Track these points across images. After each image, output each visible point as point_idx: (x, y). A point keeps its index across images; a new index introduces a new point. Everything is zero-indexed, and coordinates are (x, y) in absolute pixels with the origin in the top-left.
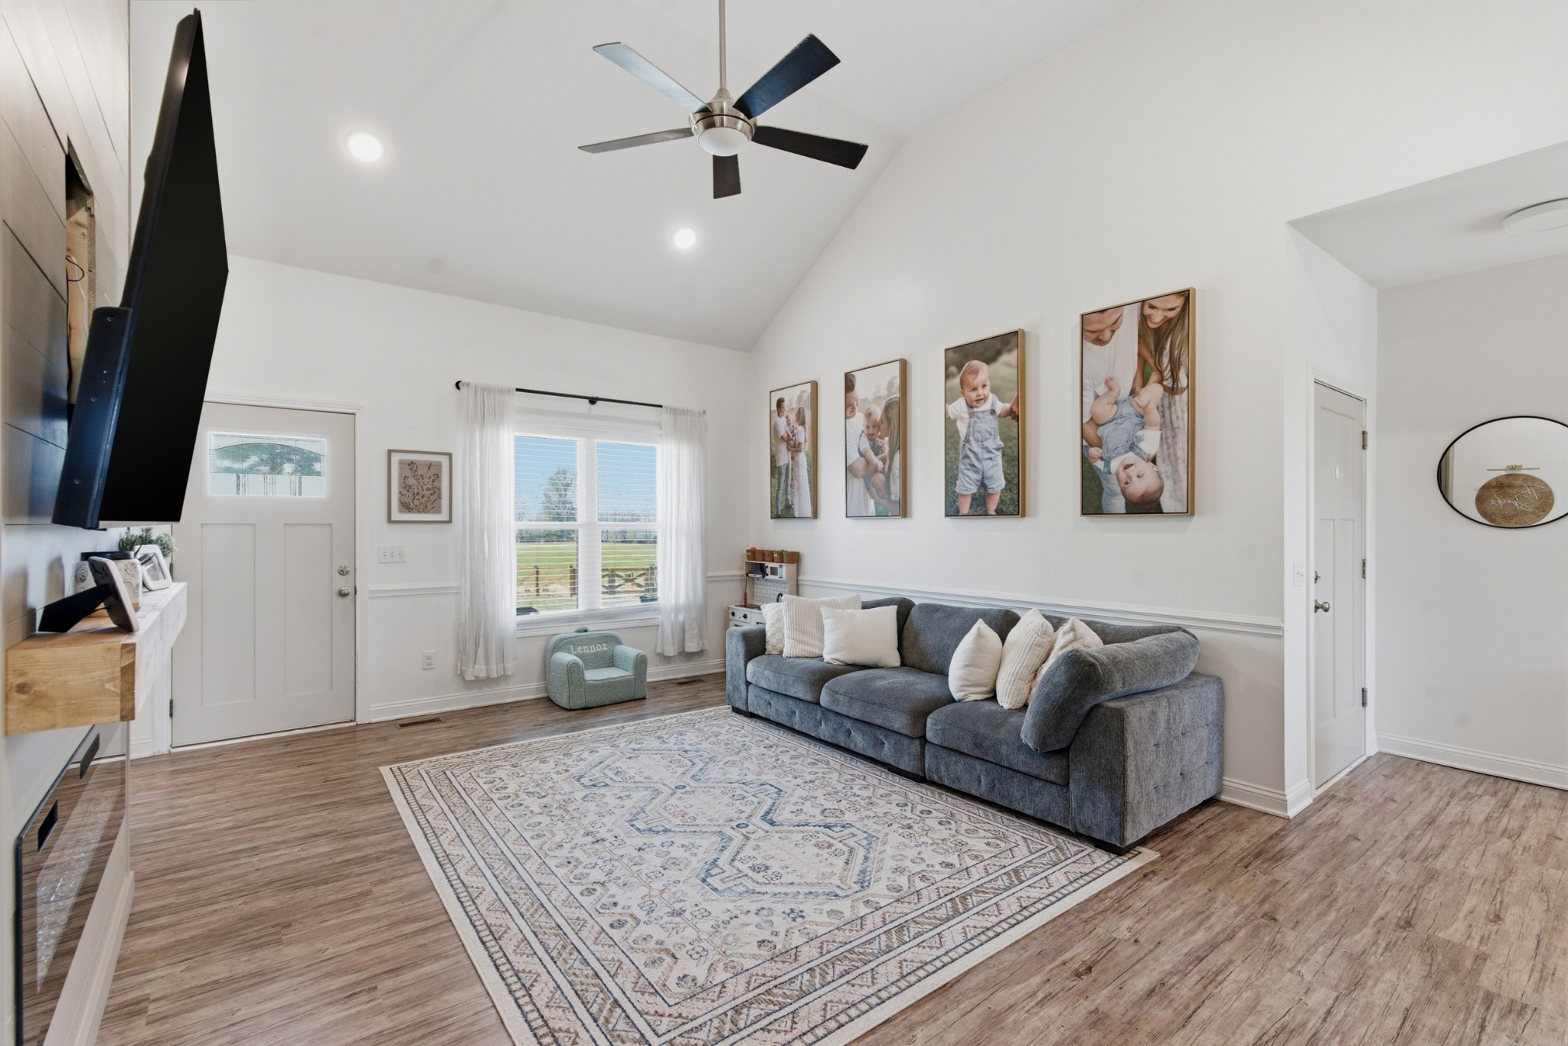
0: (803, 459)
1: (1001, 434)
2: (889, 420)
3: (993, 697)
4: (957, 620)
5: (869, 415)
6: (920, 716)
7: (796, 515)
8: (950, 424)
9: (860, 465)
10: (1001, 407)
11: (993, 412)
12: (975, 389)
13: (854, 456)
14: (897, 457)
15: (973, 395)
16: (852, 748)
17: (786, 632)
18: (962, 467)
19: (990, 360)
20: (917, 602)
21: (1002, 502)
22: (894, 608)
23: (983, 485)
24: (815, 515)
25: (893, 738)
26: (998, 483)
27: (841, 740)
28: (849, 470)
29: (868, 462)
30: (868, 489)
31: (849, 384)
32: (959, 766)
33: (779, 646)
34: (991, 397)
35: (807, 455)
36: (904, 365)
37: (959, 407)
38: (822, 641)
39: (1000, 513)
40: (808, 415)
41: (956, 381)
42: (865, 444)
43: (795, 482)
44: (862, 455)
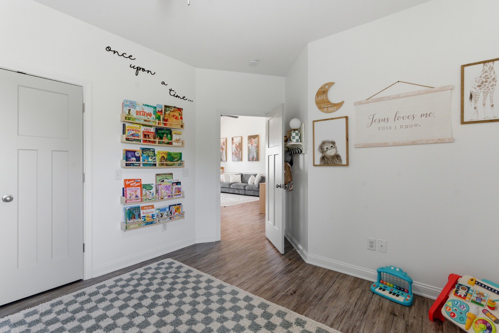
0: (224, 151)
1: (256, 149)
2: (239, 146)
3: (254, 184)
4: (249, 176)
5: (236, 145)
6: (245, 187)
7: (223, 161)
8: (249, 147)
9: (235, 152)
10: (256, 145)
11: (255, 146)
12: (252, 142)
13: (233, 151)
14: (241, 152)
15: (252, 143)
16: (235, 193)
17: (224, 179)
18: (250, 154)
19: (254, 138)
20: (244, 174)
21: (256, 159)
22: (240, 175)
23: (253, 156)
24: (226, 161)
25: (241, 190)
26: (255, 156)
27: (234, 192)
28: (233, 153)
29: (236, 152)
30: (236, 157)
31: (233, 139)
32: (250, 192)
33: (223, 181)
34: (254, 144)
35: (225, 151)
36: (242, 137)
37: (250, 145)
38: (230, 180)
39: (255, 160)
40: (225, 144)
41: (249, 141)
42: (235, 149)
43: (223, 155)
44: (235, 151)
